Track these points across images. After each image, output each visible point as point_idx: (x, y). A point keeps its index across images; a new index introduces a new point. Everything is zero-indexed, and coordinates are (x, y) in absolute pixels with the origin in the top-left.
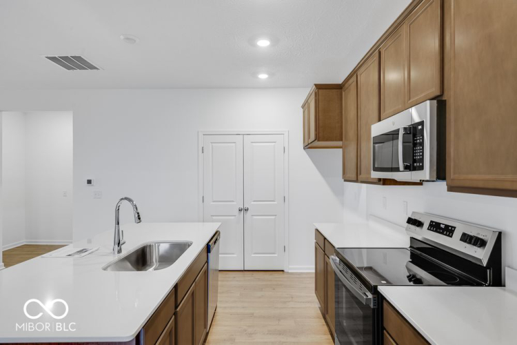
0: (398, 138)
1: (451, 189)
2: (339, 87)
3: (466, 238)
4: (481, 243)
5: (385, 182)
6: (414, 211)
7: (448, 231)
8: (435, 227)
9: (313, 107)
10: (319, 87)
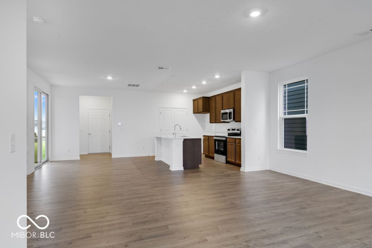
0: (228, 114)
1: (236, 122)
2: (209, 98)
3: (237, 130)
4: (239, 130)
9: (201, 102)
10: (204, 97)
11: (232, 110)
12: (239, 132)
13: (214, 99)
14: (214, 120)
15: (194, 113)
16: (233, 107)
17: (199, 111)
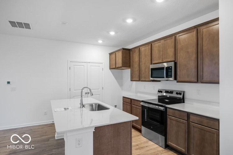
0: (164, 69)
1: (178, 82)
2: (129, 50)
3: (177, 93)
4: (180, 94)
5: (153, 81)
6: (159, 88)
7: (171, 92)
8: (167, 92)
9: (119, 55)
10: (124, 49)
11: (172, 64)
12: (181, 96)
13: (137, 50)
14: (137, 77)
15: (110, 69)
16: (173, 59)
17: (117, 66)
